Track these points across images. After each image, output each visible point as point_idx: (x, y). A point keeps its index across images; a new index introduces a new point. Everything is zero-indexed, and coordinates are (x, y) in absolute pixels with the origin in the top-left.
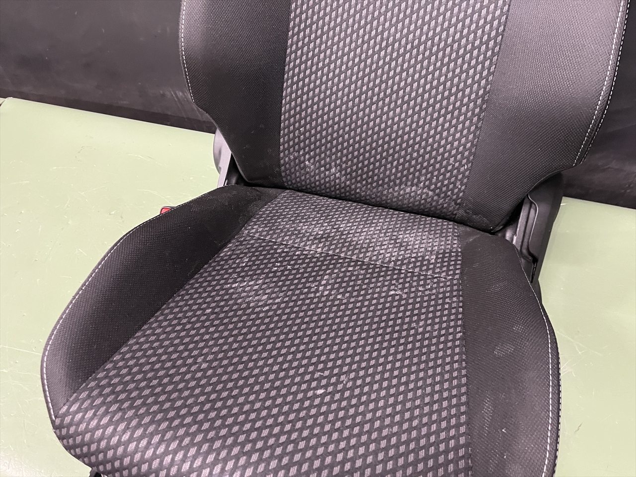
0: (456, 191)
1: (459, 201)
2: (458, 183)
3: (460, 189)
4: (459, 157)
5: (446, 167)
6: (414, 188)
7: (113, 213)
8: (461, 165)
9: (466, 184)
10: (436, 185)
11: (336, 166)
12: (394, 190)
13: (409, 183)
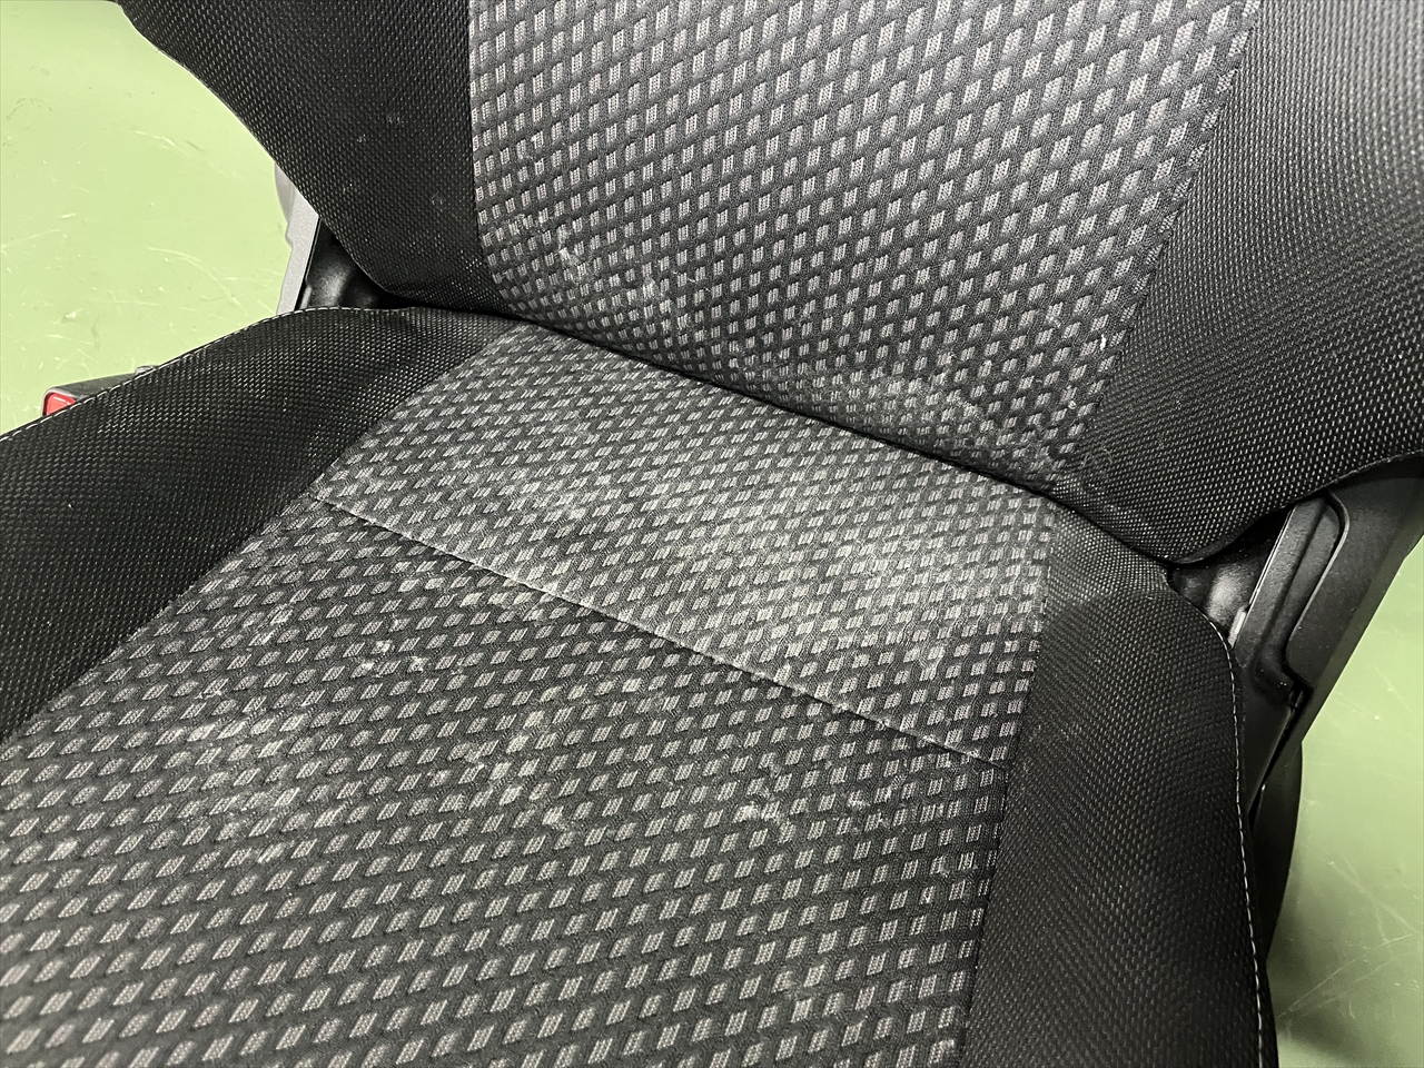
0: (1059, 416)
1: (1066, 448)
2: (1069, 395)
3: (1074, 413)
4: (1082, 304)
5: (1031, 333)
6: (914, 386)
7: (73, 315)
8: (1087, 334)
9: (1097, 402)
10: (990, 387)
11: (656, 275)
12: (847, 379)
13: (899, 368)
